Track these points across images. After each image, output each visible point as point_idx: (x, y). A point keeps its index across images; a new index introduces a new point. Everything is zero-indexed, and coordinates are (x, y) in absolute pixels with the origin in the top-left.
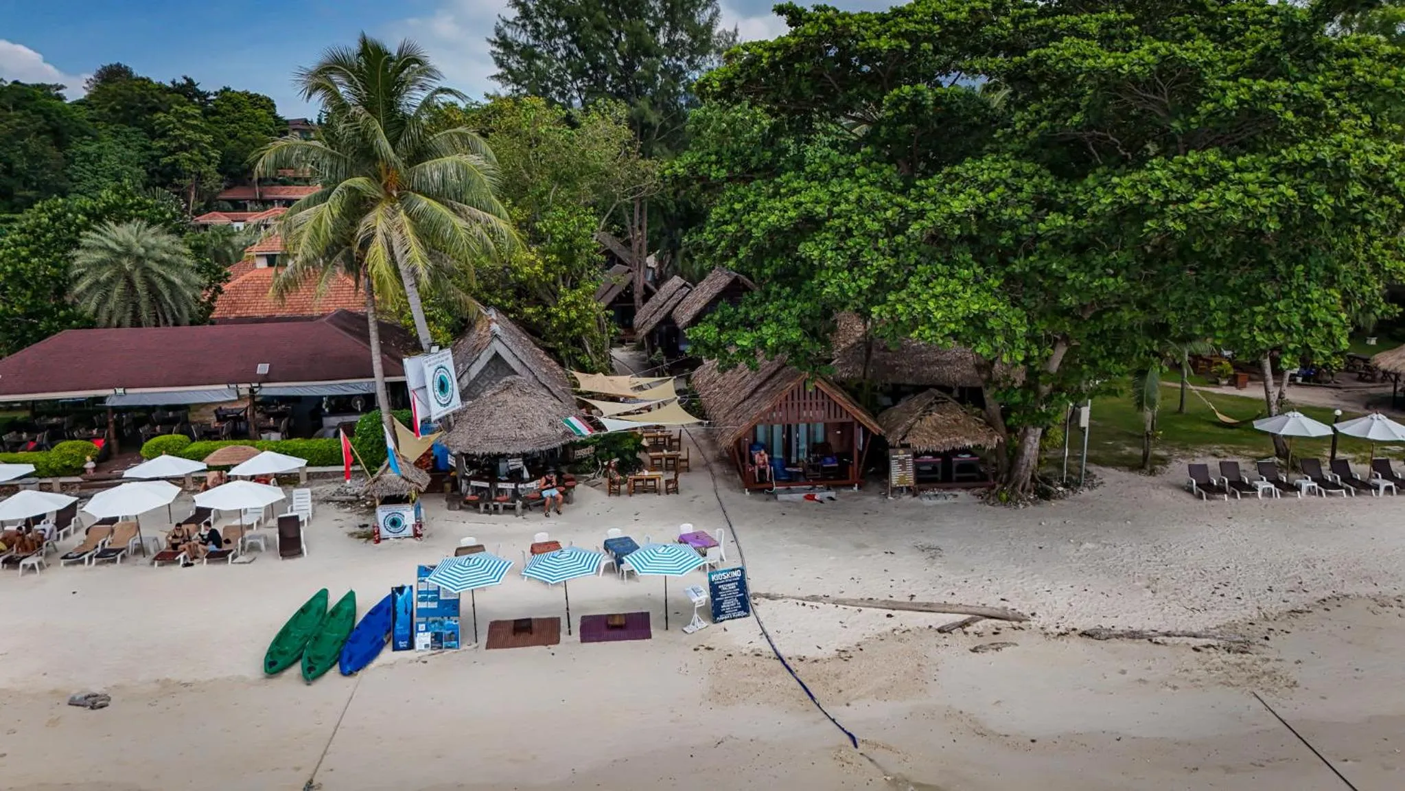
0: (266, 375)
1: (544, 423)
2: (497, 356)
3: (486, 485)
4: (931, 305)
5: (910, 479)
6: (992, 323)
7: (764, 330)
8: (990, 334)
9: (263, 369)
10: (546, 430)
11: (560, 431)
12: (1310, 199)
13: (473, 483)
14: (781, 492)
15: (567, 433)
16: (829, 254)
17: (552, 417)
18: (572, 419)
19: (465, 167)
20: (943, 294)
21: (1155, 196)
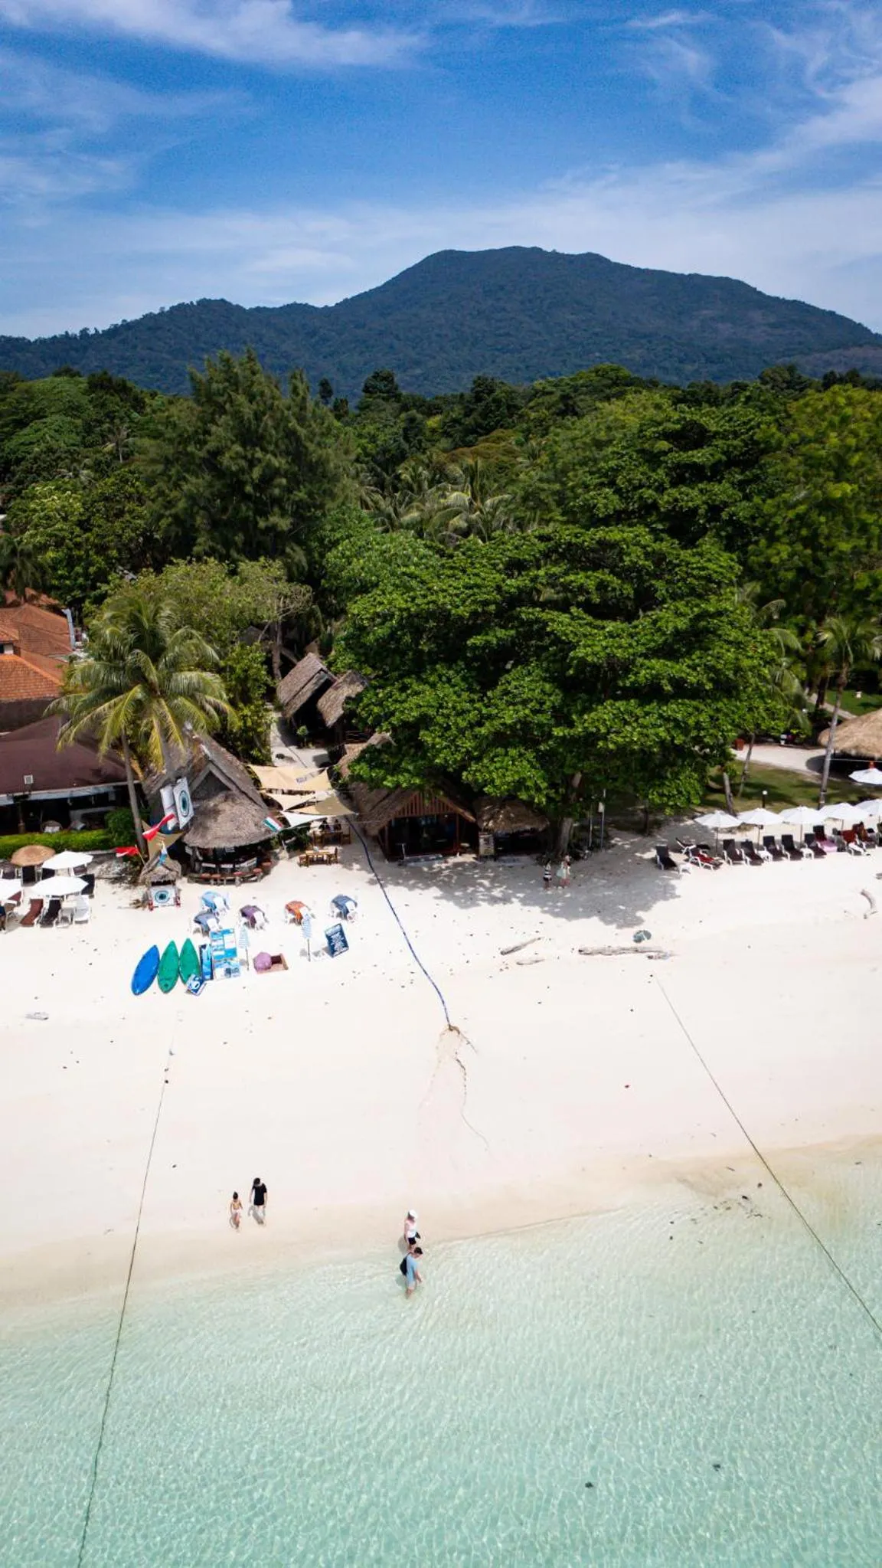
0: (32, 785)
1: (251, 824)
2: (211, 774)
3: (214, 866)
4: (495, 775)
5: (492, 851)
6: (529, 783)
7: (401, 777)
8: (527, 789)
9: (29, 779)
10: (254, 829)
11: (263, 830)
12: (673, 738)
13: (204, 865)
14: (409, 861)
15: (268, 831)
16: (438, 740)
17: (257, 819)
18: (269, 820)
19: (204, 679)
20: (501, 768)
21: (603, 730)
